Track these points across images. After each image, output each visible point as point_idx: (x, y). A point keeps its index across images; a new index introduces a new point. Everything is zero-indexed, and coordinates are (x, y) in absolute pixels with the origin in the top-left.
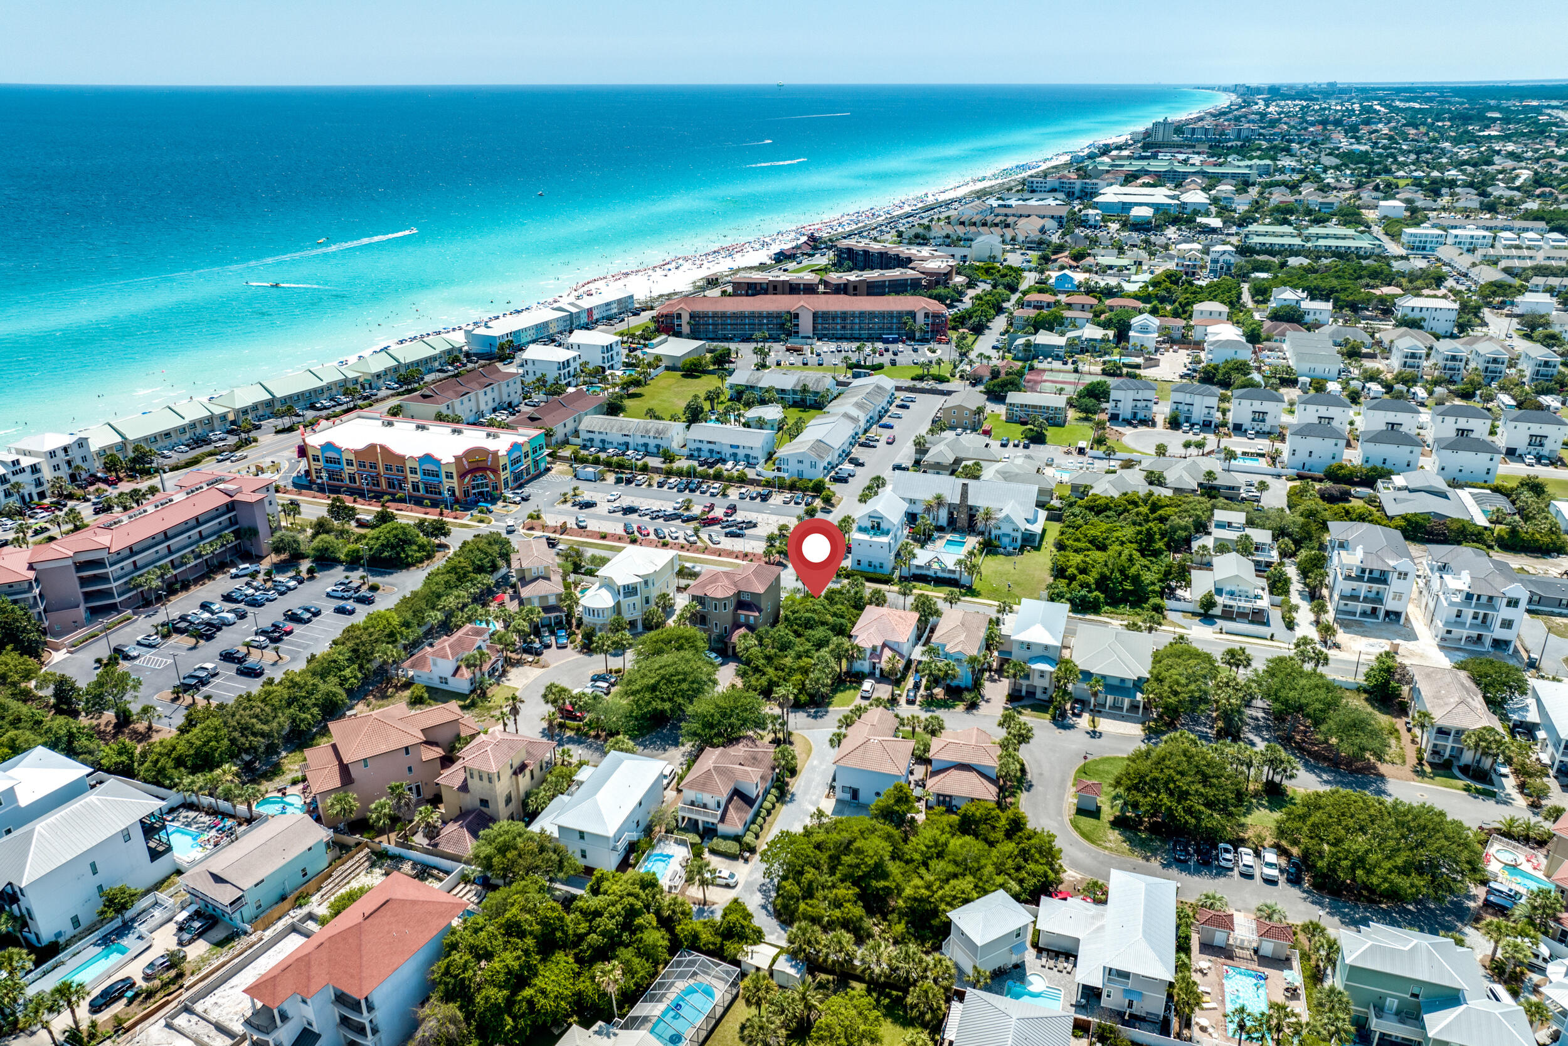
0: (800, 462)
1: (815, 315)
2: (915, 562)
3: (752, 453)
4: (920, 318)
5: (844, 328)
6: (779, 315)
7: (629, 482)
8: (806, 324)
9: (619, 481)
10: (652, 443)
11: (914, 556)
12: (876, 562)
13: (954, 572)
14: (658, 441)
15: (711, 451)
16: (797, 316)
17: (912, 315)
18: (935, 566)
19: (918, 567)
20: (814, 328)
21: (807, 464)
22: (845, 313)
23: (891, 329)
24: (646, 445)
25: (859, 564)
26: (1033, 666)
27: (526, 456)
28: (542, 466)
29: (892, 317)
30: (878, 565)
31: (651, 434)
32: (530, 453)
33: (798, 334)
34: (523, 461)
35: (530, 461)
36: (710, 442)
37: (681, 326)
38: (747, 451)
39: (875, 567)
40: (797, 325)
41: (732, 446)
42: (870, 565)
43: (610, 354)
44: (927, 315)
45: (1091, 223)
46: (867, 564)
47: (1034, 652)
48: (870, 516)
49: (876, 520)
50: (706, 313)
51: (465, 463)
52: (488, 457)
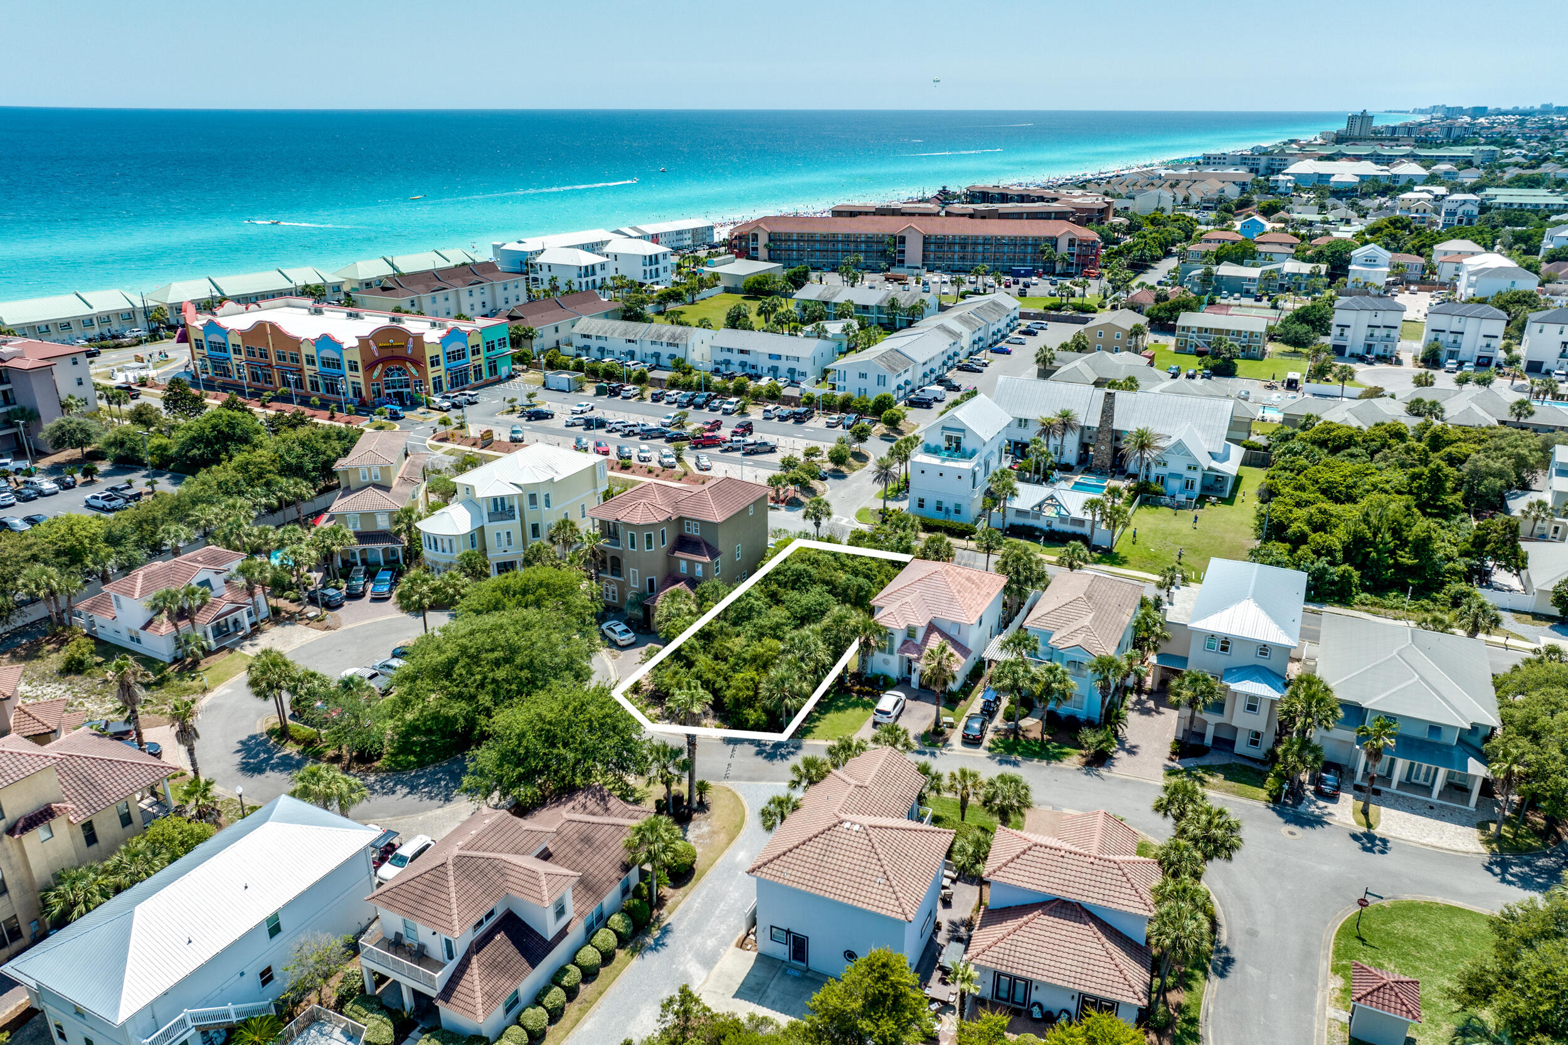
0: (863, 376)
1: (926, 240)
2: (1017, 504)
3: (799, 367)
4: (1063, 247)
5: (963, 258)
6: (879, 240)
7: (614, 393)
8: (914, 251)
9: (600, 392)
10: (665, 351)
11: (1014, 494)
12: (949, 503)
13: (1081, 522)
14: (672, 350)
15: (743, 364)
16: (902, 240)
17: (1054, 242)
18: (1050, 512)
19: (1019, 512)
20: (925, 257)
21: (872, 378)
22: (966, 238)
23: (1024, 260)
24: (657, 355)
25: (921, 506)
26: (1234, 686)
27: (476, 351)
28: (504, 371)
29: (1026, 245)
30: (952, 508)
31: (665, 340)
32: (483, 348)
33: (902, 262)
34: (470, 357)
35: (481, 360)
36: (742, 352)
37: (755, 249)
38: (792, 364)
39: (947, 511)
40: (903, 252)
41: (771, 356)
42: (939, 509)
43: (654, 267)
44: (1071, 243)
45: (1281, 190)
46: (934, 505)
47: (1237, 657)
48: (944, 428)
49: (954, 434)
50: (789, 235)
51: (374, 348)
52: (407, 342)
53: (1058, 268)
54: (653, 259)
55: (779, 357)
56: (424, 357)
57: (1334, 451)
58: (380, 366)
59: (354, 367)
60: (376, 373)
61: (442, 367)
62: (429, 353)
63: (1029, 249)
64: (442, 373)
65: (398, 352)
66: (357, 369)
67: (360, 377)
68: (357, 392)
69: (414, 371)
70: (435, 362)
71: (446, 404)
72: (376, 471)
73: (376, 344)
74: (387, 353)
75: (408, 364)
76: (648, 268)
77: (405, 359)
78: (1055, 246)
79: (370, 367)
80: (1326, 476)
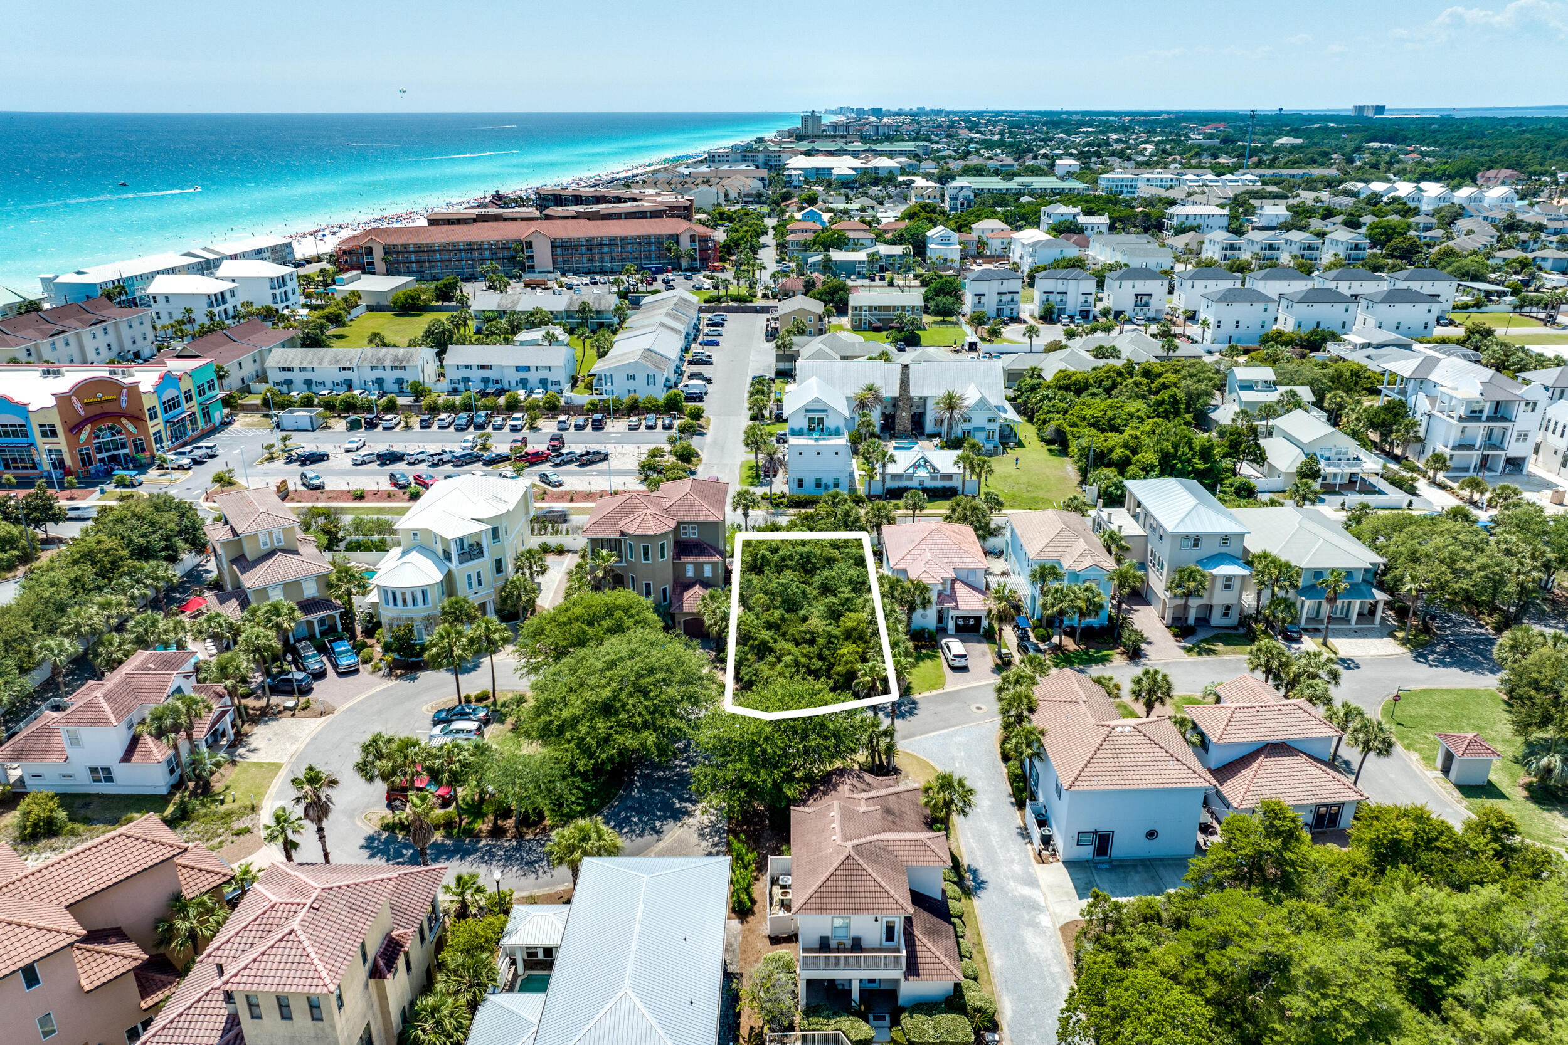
0: (631, 377)
1: (554, 245)
2: (891, 469)
3: (551, 376)
4: (685, 244)
5: (591, 260)
6: (504, 247)
7: (371, 425)
8: (543, 255)
9: (354, 426)
10: (390, 377)
11: (892, 459)
12: (828, 479)
13: (949, 477)
14: (399, 374)
15: (485, 381)
16: (530, 245)
17: (676, 238)
18: (922, 473)
19: (894, 477)
20: (554, 262)
21: (641, 379)
22: (591, 240)
23: (650, 258)
24: (380, 382)
25: (800, 486)
26: (1215, 571)
27: (189, 399)
28: (217, 416)
29: (650, 243)
30: (831, 483)
31: (388, 363)
32: (194, 393)
33: (533, 267)
34: (185, 406)
35: (194, 406)
36: (482, 367)
37: (372, 263)
38: (544, 374)
39: (827, 487)
40: (531, 257)
41: (518, 369)
42: (818, 485)
43: (283, 290)
44: (692, 239)
45: (796, 183)
46: (814, 483)
47: (1208, 548)
48: (807, 411)
49: (817, 415)
50: (406, 246)
51: (78, 405)
52: (120, 395)
53: (684, 263)
54: (282, 281)
55: (528, 369)
56: (142, 410)
57: (1078, 393)
58: (88, 428)
59: (50, 431)
60: (83, 436)
61: (160, 419)
62: (147, 405)
63: (653, 247)
64: (161, 427)
65: (109, 408)
66: (54, 433)
67: (61, 442)
68: (59, 464)
69: (131, 428)
70: (153, 416)
71: (186, 461)
72: (278, 533)
73: (80, 400)
74: (96, 410)
75: (124, 421)
76: (277, 292)
77: (118, 415)
78: (677, 243)
79: (74, 429)
80: (1088, 412)
